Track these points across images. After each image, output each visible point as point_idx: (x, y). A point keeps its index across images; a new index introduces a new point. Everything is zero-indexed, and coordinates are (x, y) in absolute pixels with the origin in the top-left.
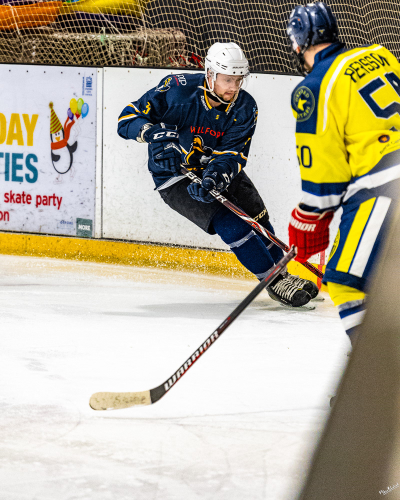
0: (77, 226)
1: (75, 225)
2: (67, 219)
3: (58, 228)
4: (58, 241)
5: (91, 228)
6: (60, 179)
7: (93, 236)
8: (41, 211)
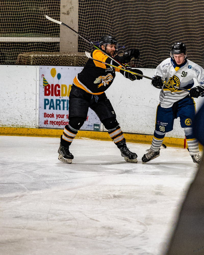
0: (94, 127)
1: (93, 127)
2: (90, 124)
3: (87, 128)
4: (87, 133)
5: (99, 128)
7: (100, 131)
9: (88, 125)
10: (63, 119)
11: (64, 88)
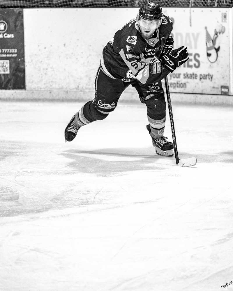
1: (220, 89)
2: (216, 86)
3: (211, 90)
4: (211, 97)
5: (228, 90)
6: (212, 66)
7: (229, 94)
8: (202, 82)
9: (214, 88)
10: (178, 79)
11: (179, 37)
